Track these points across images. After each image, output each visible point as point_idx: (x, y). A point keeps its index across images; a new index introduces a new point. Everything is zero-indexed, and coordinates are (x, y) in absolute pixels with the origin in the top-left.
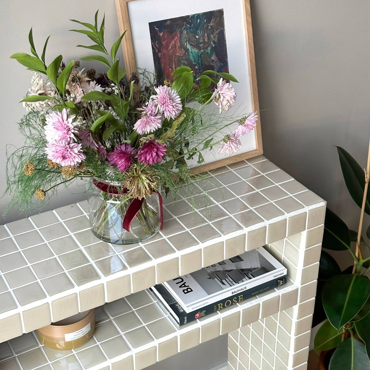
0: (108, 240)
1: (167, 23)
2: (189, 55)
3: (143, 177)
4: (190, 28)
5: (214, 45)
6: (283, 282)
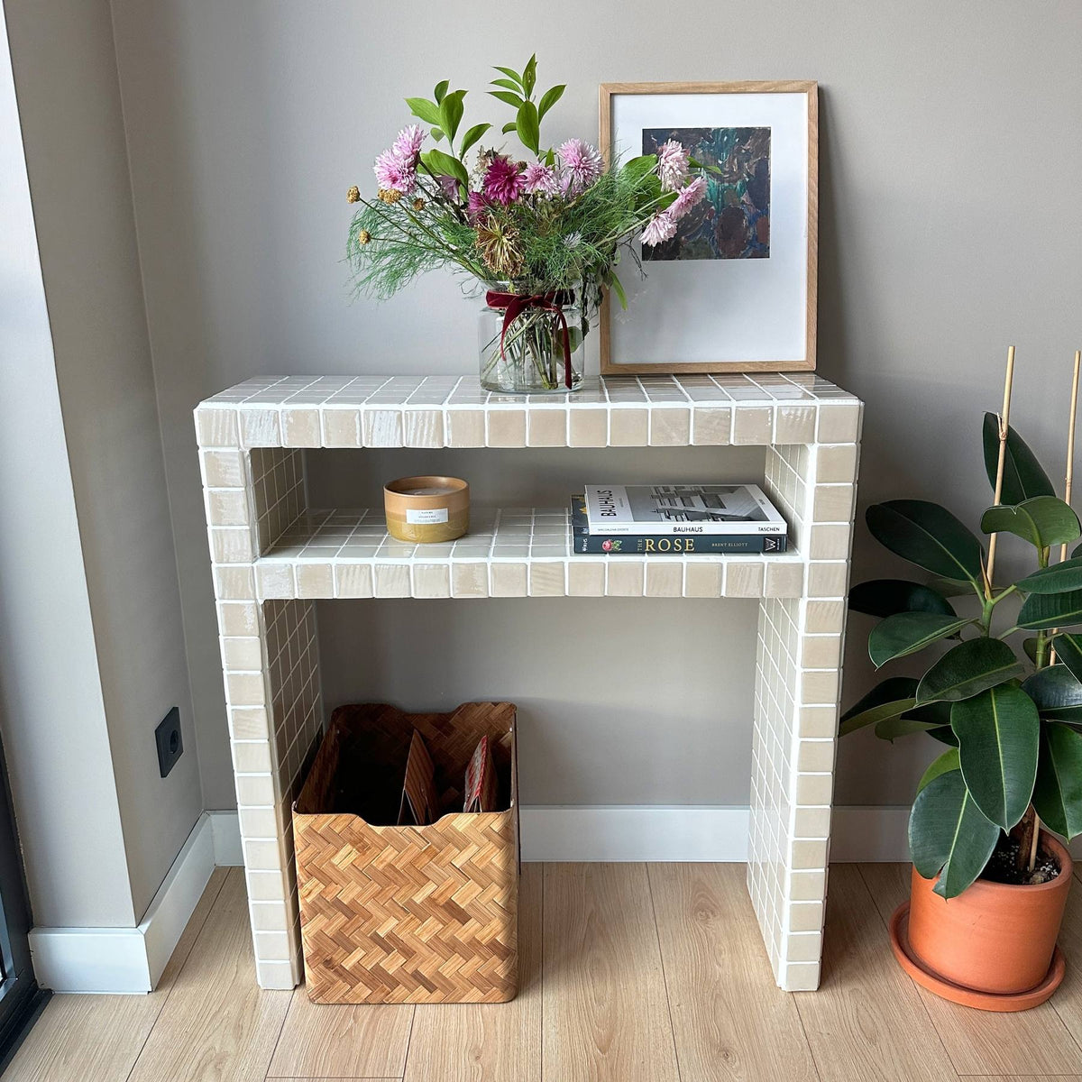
1: (673, 133)
3: (504, 238)
4: (710, 147)
5: (747, 180)
6: (776, 545)
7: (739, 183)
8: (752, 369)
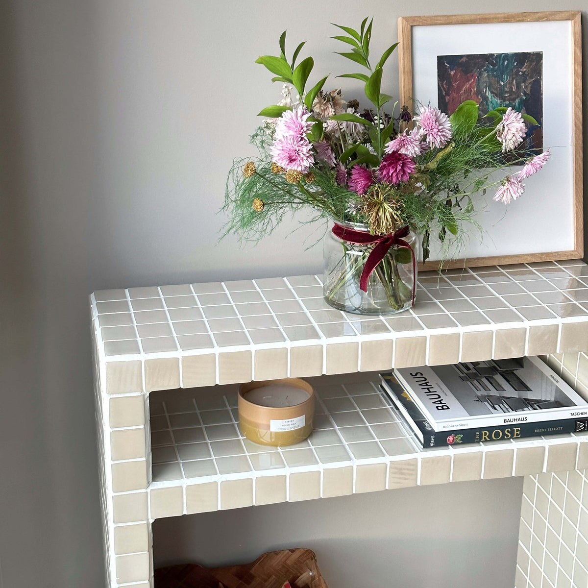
0: (341, 307)
1: (462, 59)
2: (488, 105)
3: (386, 205)
4: (493, 70)
5: (524, 98)
6: (584, 426)
7: (517, 101)
8: (534, 260)
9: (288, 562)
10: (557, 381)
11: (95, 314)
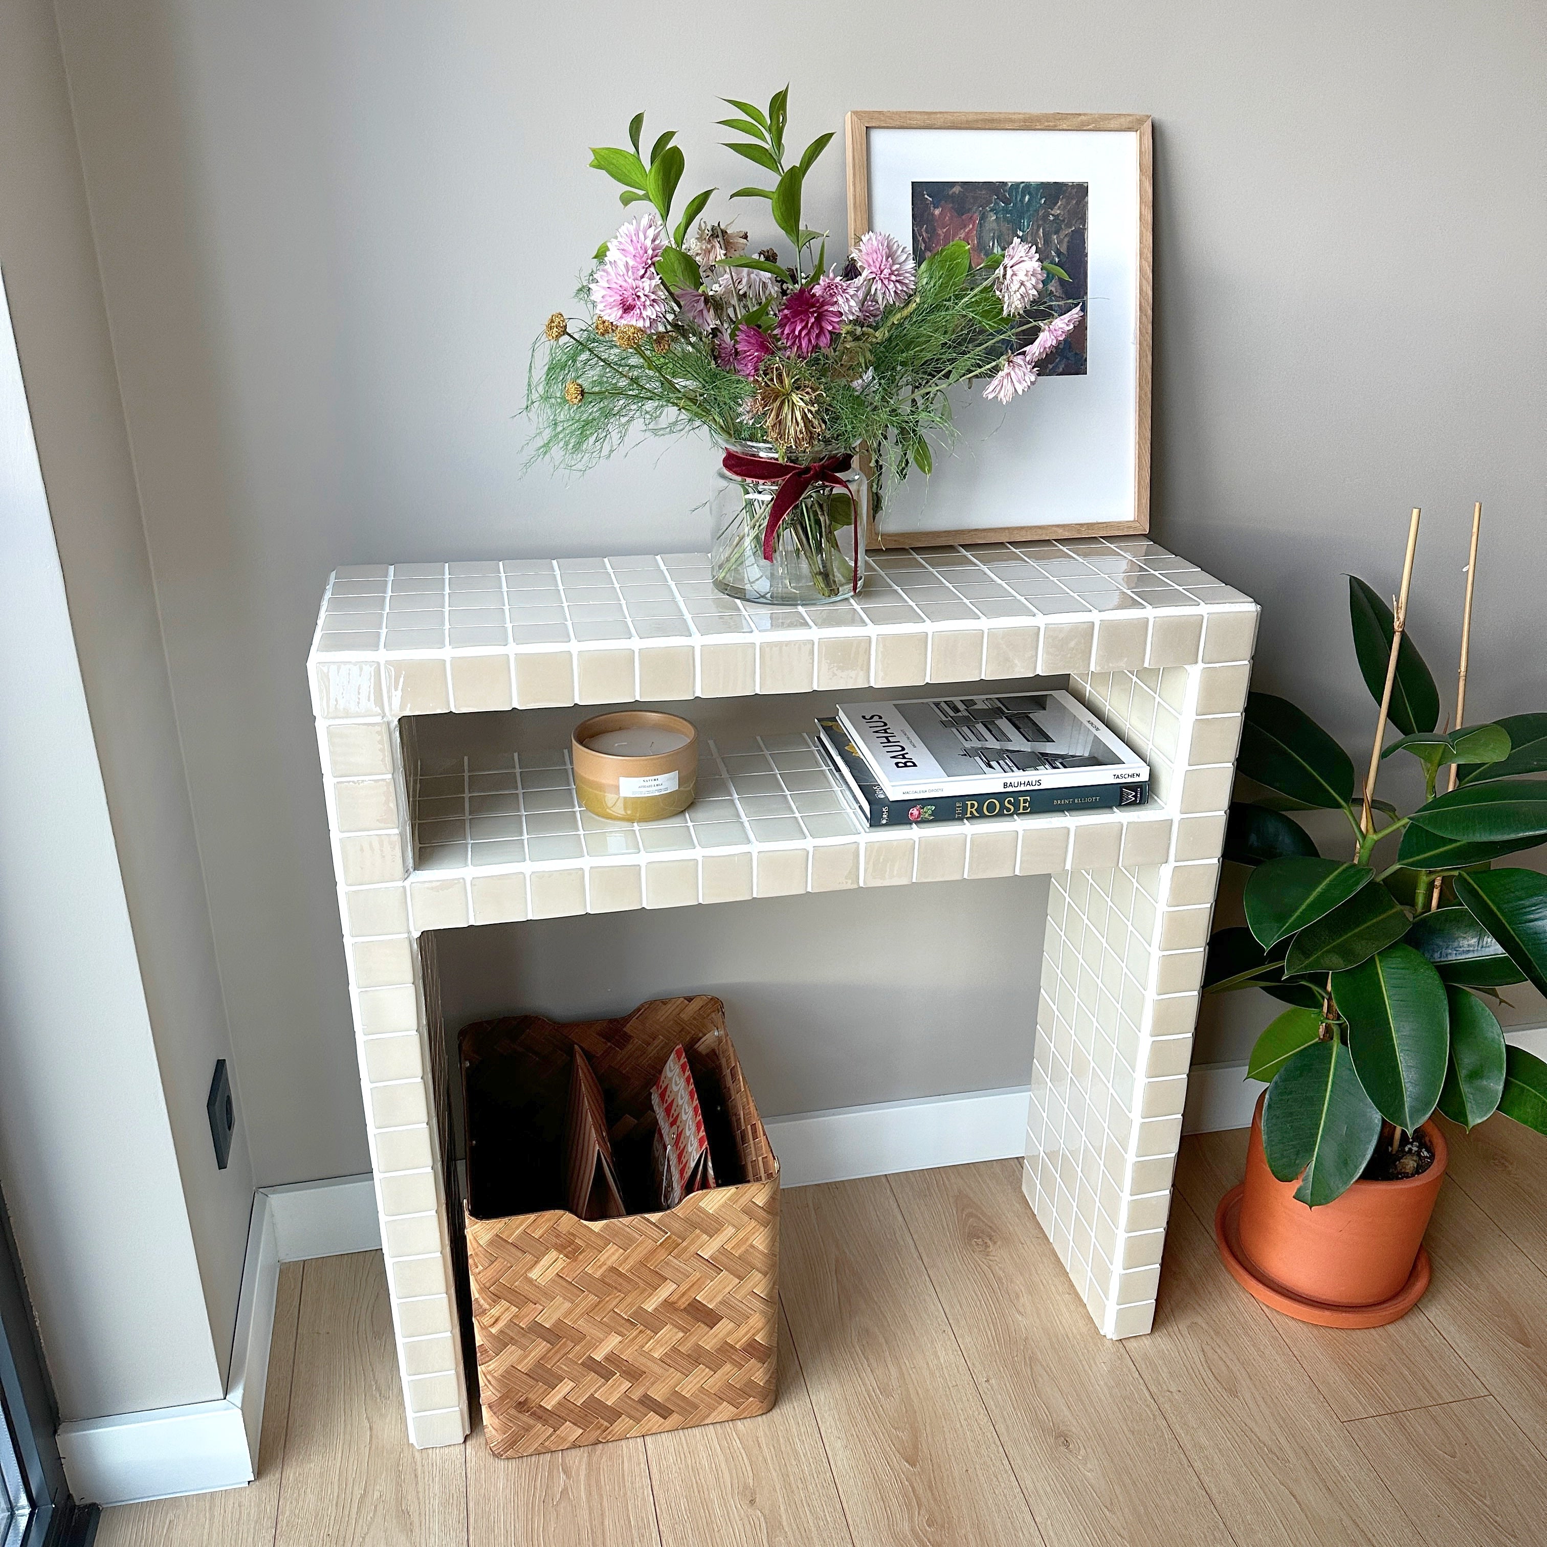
0: (738, 593)
1: (954, 189)
3: (795, 398)
4: (1006, 211)
5: (1057, 260)
6: (1135, 796)
8: (1066, 535)
9: (682, 1016)
10: (1097, 729)
11: (328, 595)
